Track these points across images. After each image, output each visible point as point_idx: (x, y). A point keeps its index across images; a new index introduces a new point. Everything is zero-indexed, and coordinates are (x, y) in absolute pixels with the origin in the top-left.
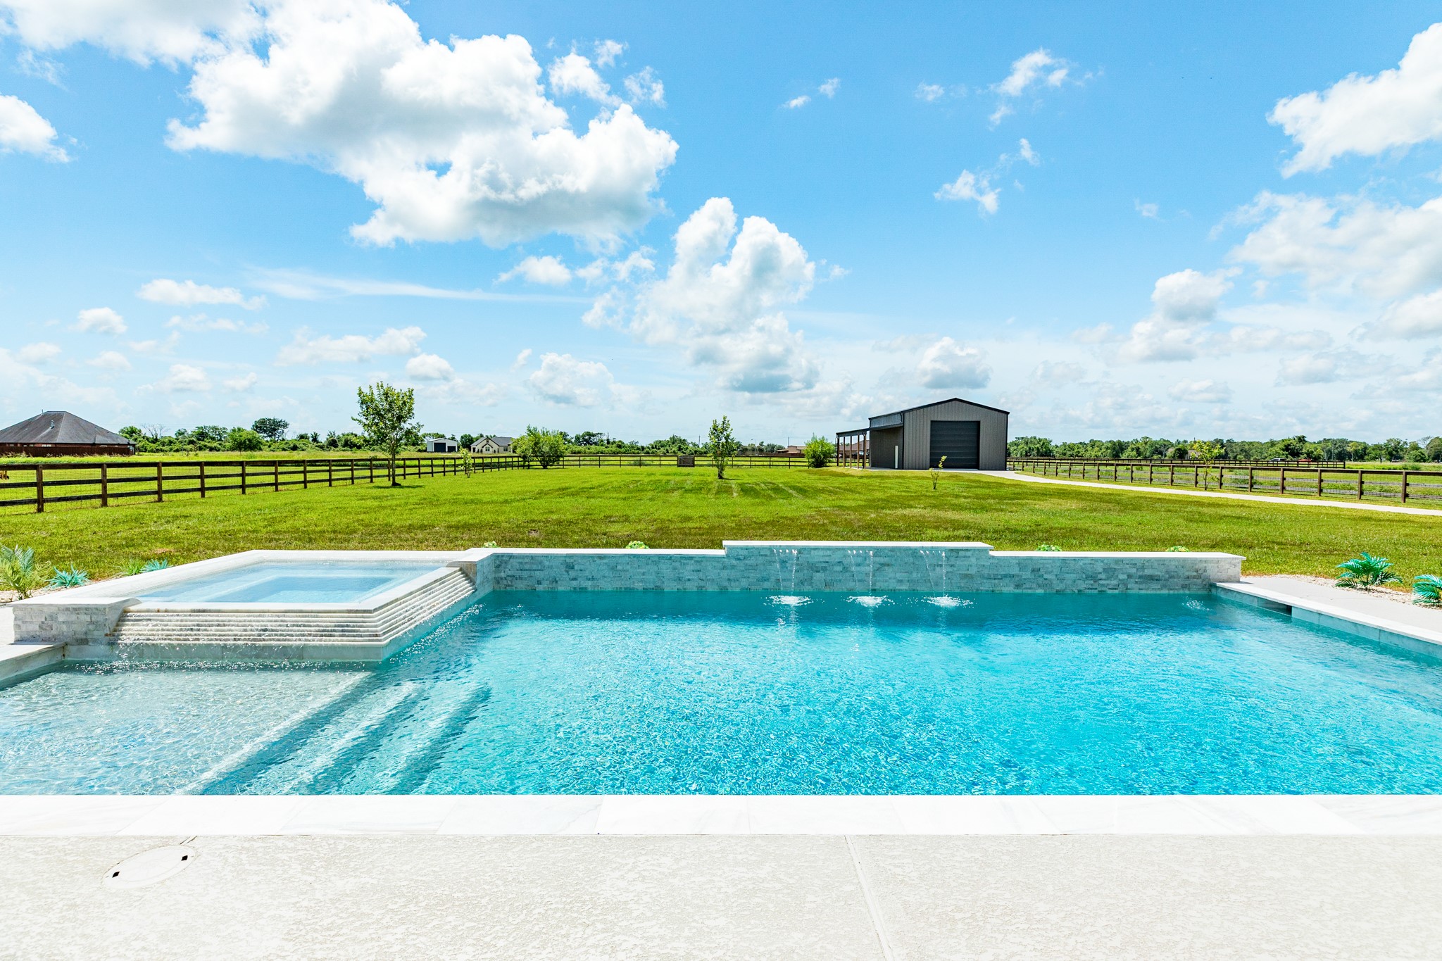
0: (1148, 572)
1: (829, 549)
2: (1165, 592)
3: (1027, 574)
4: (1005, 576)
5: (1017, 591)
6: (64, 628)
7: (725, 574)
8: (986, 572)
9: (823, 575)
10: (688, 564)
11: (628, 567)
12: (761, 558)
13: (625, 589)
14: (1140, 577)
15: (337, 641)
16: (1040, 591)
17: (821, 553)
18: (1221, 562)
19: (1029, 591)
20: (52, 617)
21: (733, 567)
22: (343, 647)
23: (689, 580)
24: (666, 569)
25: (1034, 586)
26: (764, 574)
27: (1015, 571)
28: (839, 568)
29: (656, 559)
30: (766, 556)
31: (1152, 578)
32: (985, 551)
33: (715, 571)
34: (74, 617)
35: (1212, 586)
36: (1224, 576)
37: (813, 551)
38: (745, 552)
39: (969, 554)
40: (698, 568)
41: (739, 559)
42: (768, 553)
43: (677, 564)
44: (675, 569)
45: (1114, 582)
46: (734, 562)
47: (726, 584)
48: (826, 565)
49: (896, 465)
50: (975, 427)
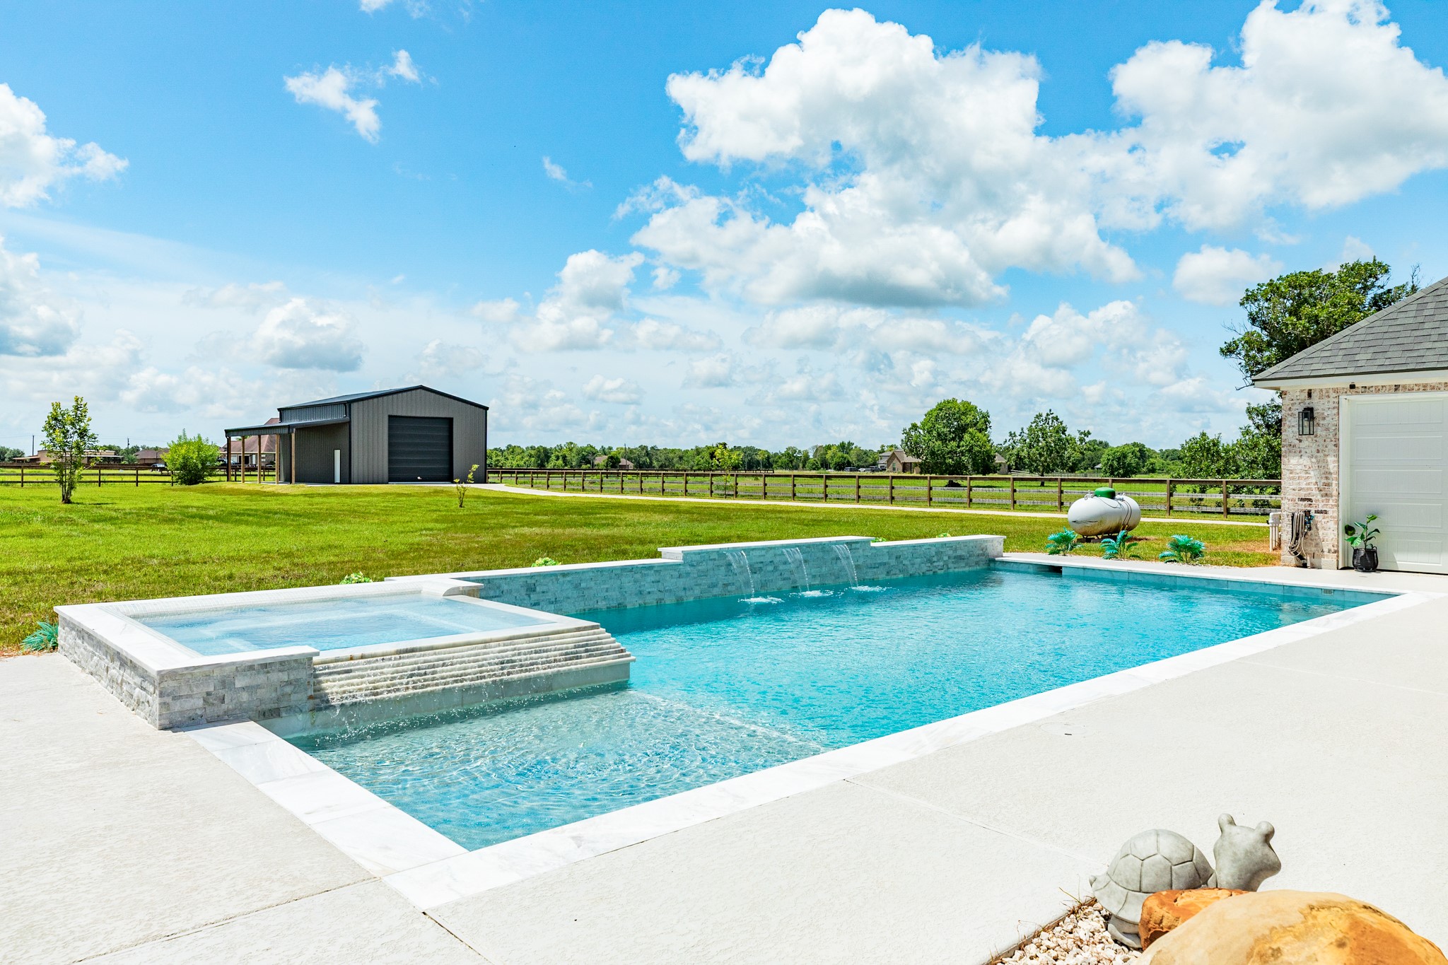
0: (959, 553)
1: (763, 548)
2: (967, 569)
3: (893, 562)
4: (880, 564)
5: (888, 578)
7: (681, 582)
8: (869, 561)
9: (759, 576)
10: (648, 575)
11: (592, 584)
12: (710, 563)
13: (590, 609)
14: (955, 557)
16: (901, 576)
17: (758, 553)
18: (994, 542)
19: (895, 577)
20: (225, 683)
21: (688, 574)
22: (596, 669)
23: (649, 593)
24: (627, 581)
25: (898, 572)
26: (714, 580)
27: (886, 559)
28: (770, 568)
29: (619, 572)
30: (715, 560)
31: (961, 558)
32: (868, 542)
33: (672, 580)
34: (261, 679)
35: (993, 561)
36: (995, 554)
37: (751, 552)
38: (698, 558)
39: (858, 546)
40: (657, 579)
41: (693, 566)
42: (716, 557)
43: (638, 576)
44: (636, 582)
45: (941, 563)
46: (688, 569)
47: (682, 593)
48: (760, 565)
49: (338, 479)
50: (446, 426)
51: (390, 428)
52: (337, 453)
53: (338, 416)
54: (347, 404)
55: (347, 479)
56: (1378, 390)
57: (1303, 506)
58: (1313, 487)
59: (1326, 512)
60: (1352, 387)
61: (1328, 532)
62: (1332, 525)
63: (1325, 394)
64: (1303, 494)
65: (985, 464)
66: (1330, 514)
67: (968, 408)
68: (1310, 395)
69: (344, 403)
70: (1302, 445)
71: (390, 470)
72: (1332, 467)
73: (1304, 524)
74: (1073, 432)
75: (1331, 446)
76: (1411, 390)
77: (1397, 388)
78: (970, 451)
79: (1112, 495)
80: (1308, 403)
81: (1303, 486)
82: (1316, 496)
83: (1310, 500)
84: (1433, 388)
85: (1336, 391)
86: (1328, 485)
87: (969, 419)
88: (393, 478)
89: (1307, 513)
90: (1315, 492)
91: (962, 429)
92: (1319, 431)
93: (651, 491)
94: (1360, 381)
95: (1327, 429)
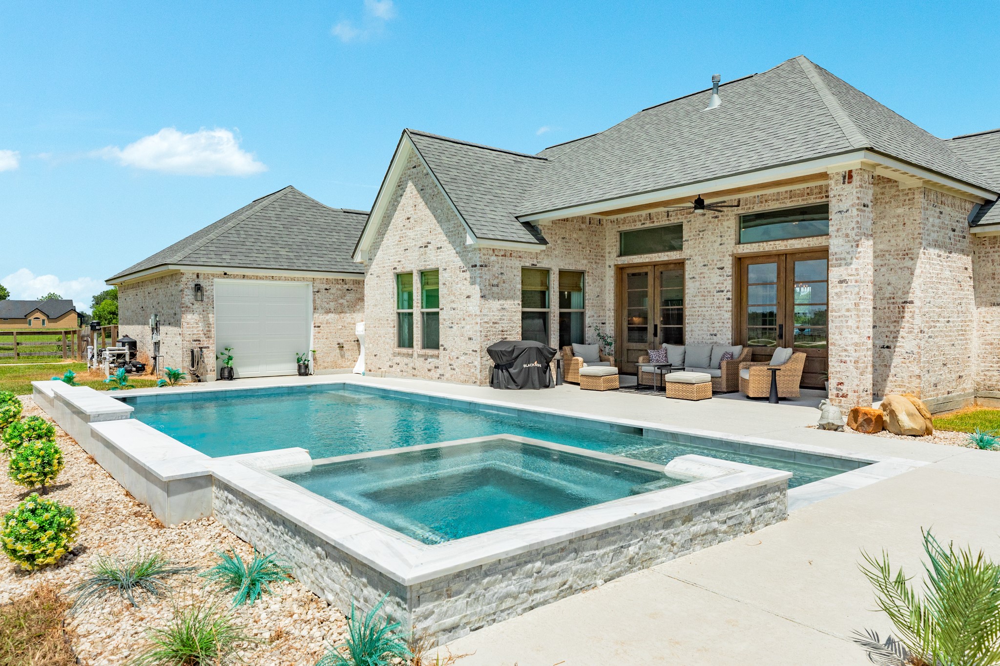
56: (235, 277)
57: (196, 344)
58: (201, 333)
59: (208, 347)
60: (225, 274)
61: (210, 361)
62: (211, 355)
63: (207, 276)
64: (195, 337)
66: (211, 348)
68: (198, 276)
70: (194, 307)
72: (211, 320)
75: (211, 308)
76: (251, 278)
77: (244, 276)
80: (197, 281)
81: (195, 332)
82: (202, 338)
83: (199, 341)
84: (260, 278)
85: (213, 275)
86: (210, 331)
89: (198, 348)
90: (202, 335)
92: (205, 299)
94: (229, 271)
95: (208, 298)
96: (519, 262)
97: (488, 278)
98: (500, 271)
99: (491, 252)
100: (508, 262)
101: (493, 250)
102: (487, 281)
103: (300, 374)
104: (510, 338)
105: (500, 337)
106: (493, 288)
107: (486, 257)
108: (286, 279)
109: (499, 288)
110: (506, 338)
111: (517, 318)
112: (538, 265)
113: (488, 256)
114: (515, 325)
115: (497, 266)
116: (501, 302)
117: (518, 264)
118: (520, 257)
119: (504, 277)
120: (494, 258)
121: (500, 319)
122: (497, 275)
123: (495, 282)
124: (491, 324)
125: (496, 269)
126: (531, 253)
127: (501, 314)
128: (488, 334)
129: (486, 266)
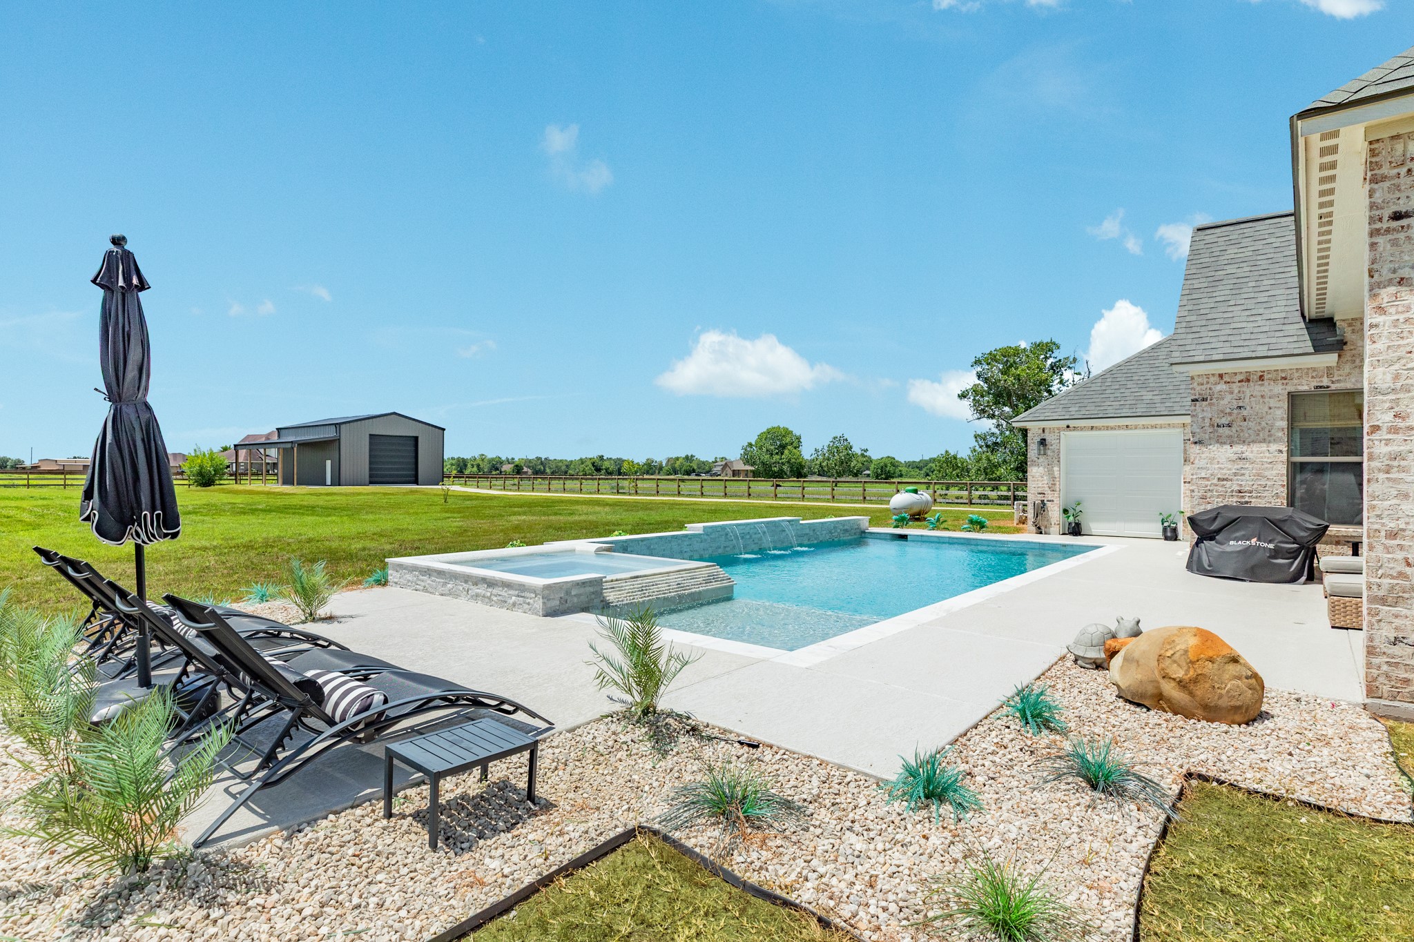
0: (845, 527)
1: (744, 524)
2: (849, 537)
3: (811, 533)
4: (806, 534)
5: (811, 542)
6: (575, 600)
7: (702, 545)
9: (745, 541)
10: (685, 541)
11: (657, 546)
12: (717, 533)
14: (843, 530)
15: (715, 585)
16: (816, 542)
17: (742, 527)
18: (864, 520)
20: (568, 593)
21: (706, 540)
23: (686, 552)
24: (674, 545)
25: (814, 539)
26: (719, 544)
27: (807, 531)
28: (748, 536)
29: (670, 539)
31: (846, 531)
32: (798, 520)
33: (698, 544)
34: (582, 590)
35: (864, 532)
36: (865, 528)
37: (739, 527)
38: (712, 529)
40: (690, 543)
41: (708, 535)
43: (680, 541)
44: (679, 545)
45: (835, 534)
46: (706, 537)
47: (703, 552)
48: (743, 535)
49: (329, 481)
50: (412, 442)
51: (371, 444)
52: (329, 463)
53: (330, 434)
54: (337, 425)
55: (337, 482)
56: (1082, 429)
57: (1040, 497)
58: (1046, 486)
59: (1053, 501)
60: (1068, 427)
61: (1054, 513)
62: (1056, 508)
63: (1052, 430)
64: (1040, 490)
65: (799, 471)
66: (1055, 502)
67: (788, 432)
68: (1044, 431)
69: (335, 424)
70: (1039, 460)
71: (371, 476)
72: (1056, 474)
73: (1041, 508)
74: (856, 450)
75: (1056, 462)
76: (1100, 429)
77: (1092, 428)
78: (788, 462)
79: (916, 491)
80: (1043, 436)
81: (1040, 485)
82: (1048, 491)
83: (1044, 494)
84: (1112, 428)
85: (1058, 429)
86: (1054, 485)
87: (788, 440)
88: (371, 483)
89: (1043, 501)
90: (1047, 489)
91: (783, 447)
92: (1049, 452)
93: (572, 491)
94: (1072, 423)
95: (1054, 452)
96: (1280, 387)
97: (1210, 416)
98: (1235, 404)
99: (1217, 379)
100: (1255, 389)
101: (1221, 376)
102: (1207, 421)
103: (1166, 538)
104: (1255, 503)
105: (1235, 499)
106: (1221, 430)
107: (1204, 387)
108: (1144, 427)
109: (1234, 429)
110: (1247, 503)
111: (1274, 472)
112: (1333, 387)
113: (1209, 386)
114: (1269, 483)
115: (1228, 397)
116: (1238, 448)
117: (1281, 390)
118: (1285, 378)
119: (1245, 413)
120: (1222, 387)
121: (1235, 474)
122: (1228, 410)
123: (1224, 421)
124: (1215, 481)
125: (1227, 402)
126: (1314, 370)
127: (1236, 467)
128: (1209, 494)
129: (1203, 400)
